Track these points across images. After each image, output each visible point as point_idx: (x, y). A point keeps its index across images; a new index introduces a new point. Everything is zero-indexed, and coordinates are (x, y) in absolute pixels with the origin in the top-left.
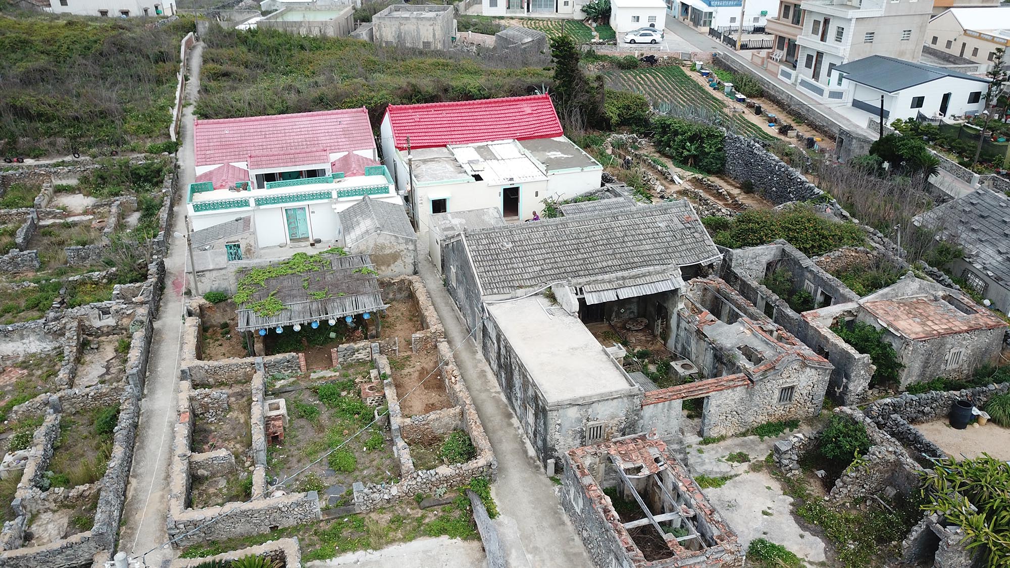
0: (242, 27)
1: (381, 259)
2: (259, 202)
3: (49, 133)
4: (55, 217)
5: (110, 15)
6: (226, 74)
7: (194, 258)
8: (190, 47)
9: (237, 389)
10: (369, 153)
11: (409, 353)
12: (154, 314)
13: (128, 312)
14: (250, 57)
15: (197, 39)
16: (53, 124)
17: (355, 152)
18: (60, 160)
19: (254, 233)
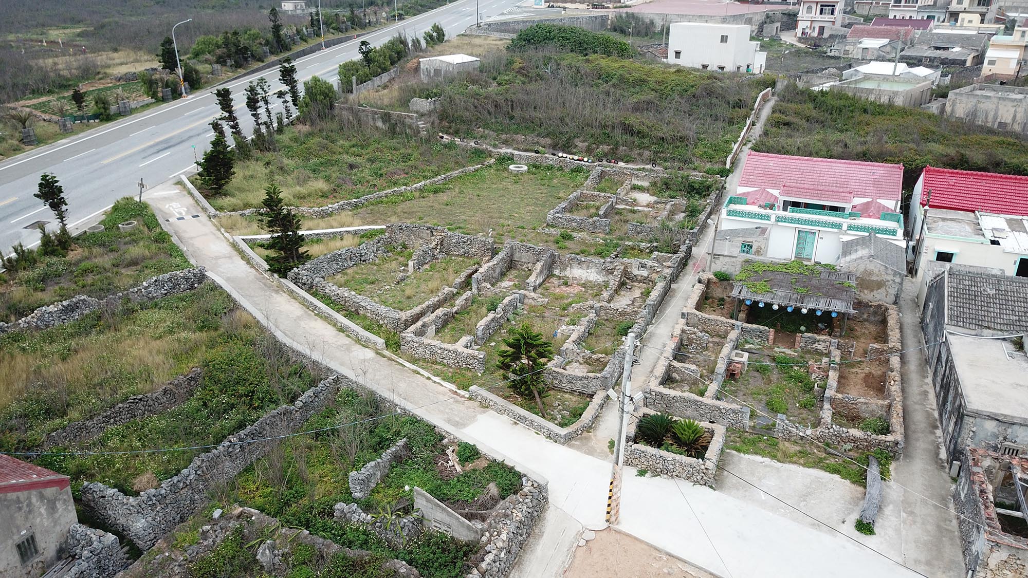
0: (816, 89)
1: (866, 283)
2: (779, 219)
3: (640, 147)
4: (626, 204)
5: (709, 68)
6: (787, 124)
7: (716, 244)
8: (765, 100)
9: (716, 339)
10: (892, 204)
11: (863, 359)
12: (675, 278)
13: (658, 270)
14: (814, 113)
15: (773, 95)
16: (645, 140)
17: (878, 200)
18: (642, 167)
19: (767, 239)
